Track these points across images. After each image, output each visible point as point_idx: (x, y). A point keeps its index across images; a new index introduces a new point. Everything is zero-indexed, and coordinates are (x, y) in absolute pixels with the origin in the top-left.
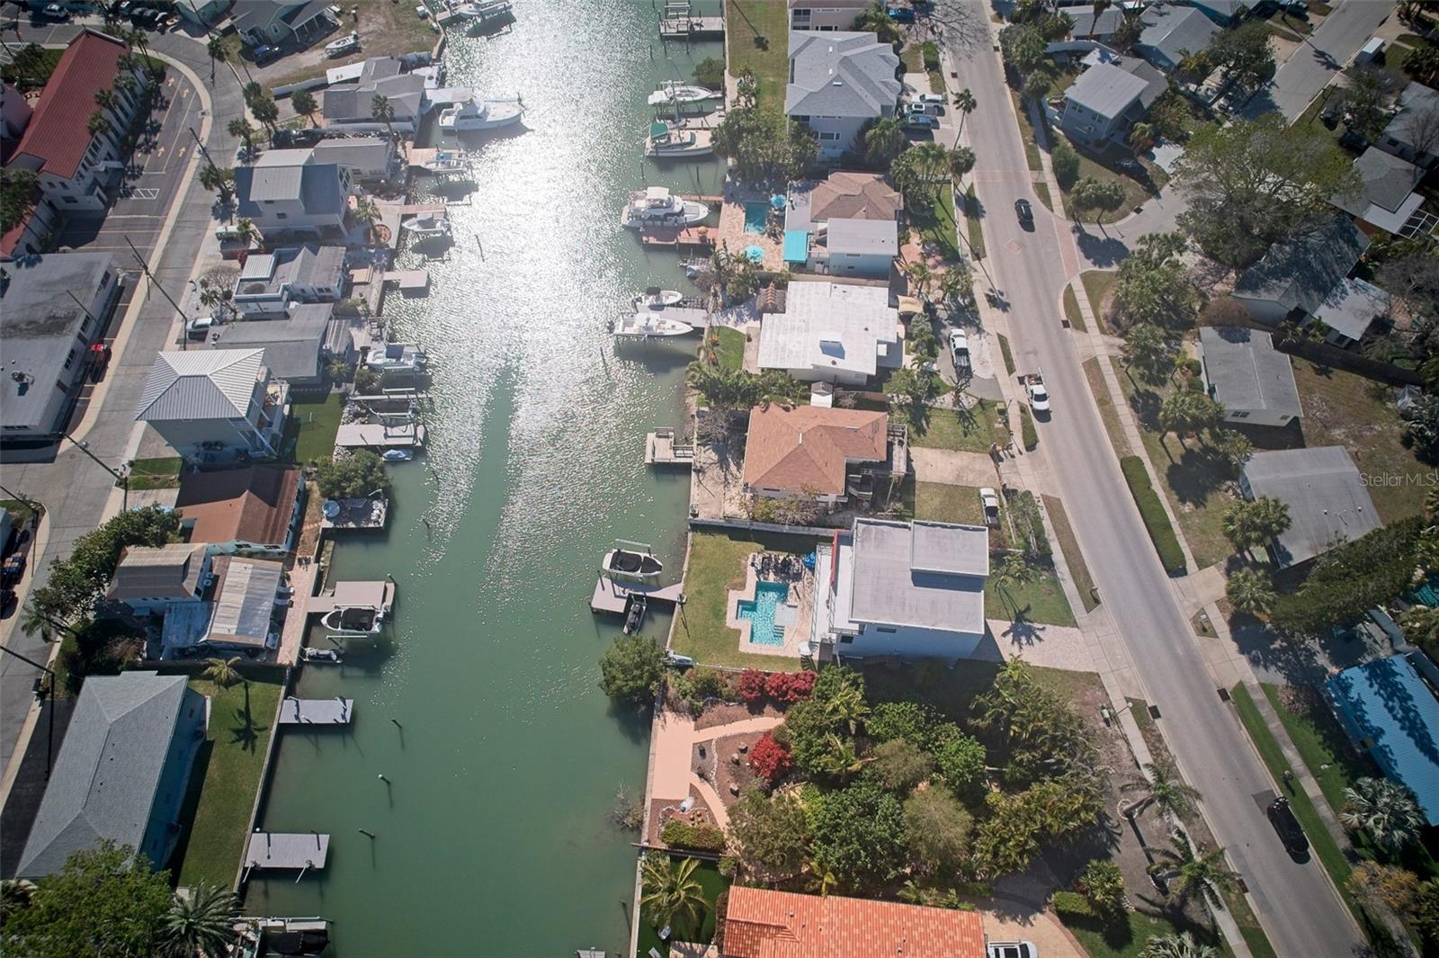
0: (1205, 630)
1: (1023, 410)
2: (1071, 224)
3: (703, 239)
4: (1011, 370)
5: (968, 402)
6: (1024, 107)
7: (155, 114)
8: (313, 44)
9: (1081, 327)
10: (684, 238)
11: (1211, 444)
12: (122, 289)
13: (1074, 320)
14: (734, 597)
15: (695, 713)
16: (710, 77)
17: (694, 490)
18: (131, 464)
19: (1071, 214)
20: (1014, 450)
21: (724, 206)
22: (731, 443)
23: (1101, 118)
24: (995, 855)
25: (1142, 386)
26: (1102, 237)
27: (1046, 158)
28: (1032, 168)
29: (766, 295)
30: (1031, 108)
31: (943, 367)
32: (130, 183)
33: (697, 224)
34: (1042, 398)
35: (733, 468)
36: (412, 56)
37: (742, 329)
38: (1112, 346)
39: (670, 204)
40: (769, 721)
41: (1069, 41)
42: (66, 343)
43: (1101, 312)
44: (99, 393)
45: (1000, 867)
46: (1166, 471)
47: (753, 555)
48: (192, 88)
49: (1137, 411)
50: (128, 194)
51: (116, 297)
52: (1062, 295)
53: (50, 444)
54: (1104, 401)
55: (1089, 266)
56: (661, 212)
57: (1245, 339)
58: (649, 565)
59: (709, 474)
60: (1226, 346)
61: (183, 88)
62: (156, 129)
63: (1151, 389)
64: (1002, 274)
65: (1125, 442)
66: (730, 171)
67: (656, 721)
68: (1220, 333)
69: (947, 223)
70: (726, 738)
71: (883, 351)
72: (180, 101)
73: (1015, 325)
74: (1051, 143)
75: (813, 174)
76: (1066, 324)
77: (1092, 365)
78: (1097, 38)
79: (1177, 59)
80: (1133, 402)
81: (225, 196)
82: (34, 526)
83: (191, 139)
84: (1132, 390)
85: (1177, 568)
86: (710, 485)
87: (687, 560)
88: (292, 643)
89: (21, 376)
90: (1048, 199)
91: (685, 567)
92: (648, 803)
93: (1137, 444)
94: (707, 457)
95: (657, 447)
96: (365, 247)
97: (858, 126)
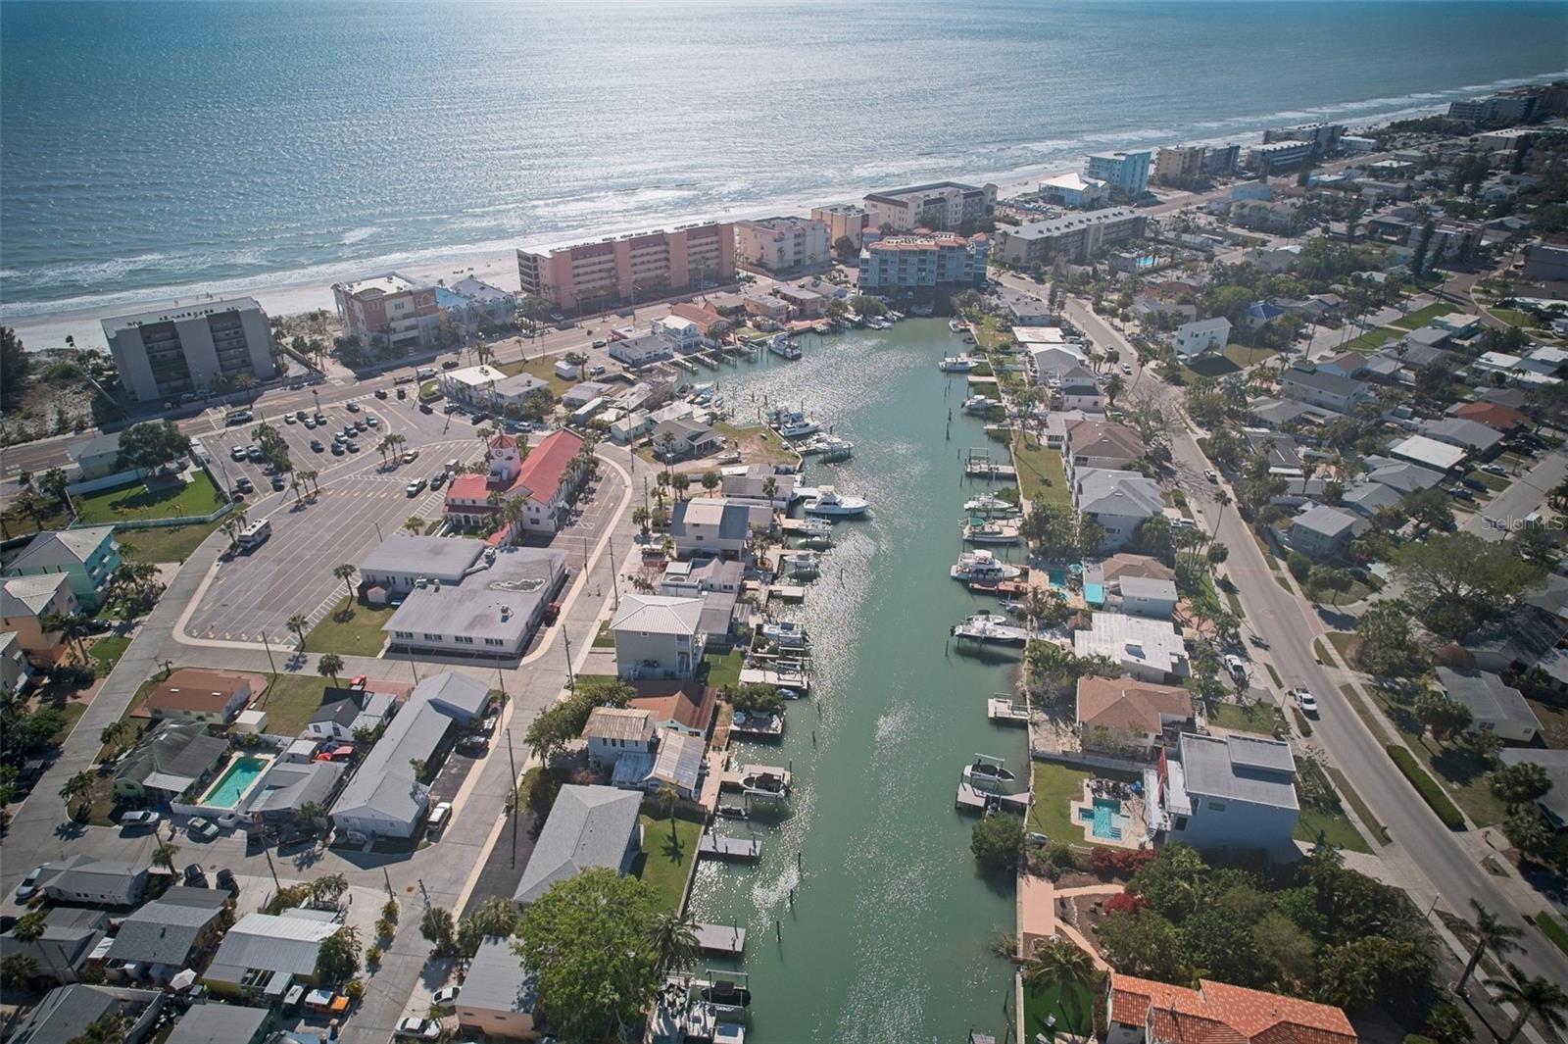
0: (1496, 870)
1: (1294, 710)
2: (1310, 603)
3: (1017, 587)
4: (1280, 686)
5: (1248, 702)
6: (1258, 532)
7: (591, 484)
8: (705, 456)
9: (1331, 663)
10: (1002, 586)
11: (1466, 746)
12: (568, 576)
13: (1325, 659)
14: (1075, 806)
15: (1053, 878)
16: (1012, 497)
17: (1032, 736)
18: (577, 676)
19: (1310, 596)
20: (1293, 735)
21: (1031, 572)
22: (1061, 707)
23: (1324, 537)
24: (1342, 982)
25: (1394, 705)
26: (1338, 613)
27: (1282, 564)
28: (1272, 568)
29: (1078, 619)
30: (1264, 534)
31: (1223, 678)
32: (574, 519)
33: (1011, 579)
34: (1310, 701)
35: (1062, 725)
36: (783, 467)
37: (1057, 642)
38: (1361, 678)
39: (991, 563)
40: (1116, 888)
41: (1287, 498)
42: (535, 598)
43: (1348, 657)
44: (551, 634)
45: (1348, 994)
46: (1428, 759)
47: (1088, 783)
48: (617, 472)
49: (1393, 719)
50: (572, 524)
51: (563, 582)
52: (1312, 645)
53: (514, 659)
54: (1363, 711)
55: (1331, 629)
56: (985, 567)
57: (1478, 676)
58: (1004, 774)
59: (1043, 727)
60: (1460, 679)
61: (611, 472)
62: (593, 491)
63: (1403, 707)
64: (1260, 627)
65: (1388, 739)
66: (1033, 552)
67: (1019, 880)
68: (1454, 670)
69: (1208, 593)
70: (1082, 896)
71: (1175, 660)
72: (609, 479)
73: (1276, 658)
74: (1284, 556)
75: (1098, 555)
76: (1319, 662)
77: (1348, 689)
78: (1309, 496)
79: (1376, 512)
80: (1389, 714)
81: (645, 531)
82: (503, 706)
83: (618, 499)
84: (1385, 706)
85: (1457, 826)
86: (1044, 734)
87: (1032, 779)
88: (708, 798)
89: (505, 611)
90: (1288, 588)
91: (1032, 783)
92: (1020, 935)
93: (1398, 740)
94: (1040, 716)
95: (997, 708)
96: (755, 568)
97: (1135, 523)
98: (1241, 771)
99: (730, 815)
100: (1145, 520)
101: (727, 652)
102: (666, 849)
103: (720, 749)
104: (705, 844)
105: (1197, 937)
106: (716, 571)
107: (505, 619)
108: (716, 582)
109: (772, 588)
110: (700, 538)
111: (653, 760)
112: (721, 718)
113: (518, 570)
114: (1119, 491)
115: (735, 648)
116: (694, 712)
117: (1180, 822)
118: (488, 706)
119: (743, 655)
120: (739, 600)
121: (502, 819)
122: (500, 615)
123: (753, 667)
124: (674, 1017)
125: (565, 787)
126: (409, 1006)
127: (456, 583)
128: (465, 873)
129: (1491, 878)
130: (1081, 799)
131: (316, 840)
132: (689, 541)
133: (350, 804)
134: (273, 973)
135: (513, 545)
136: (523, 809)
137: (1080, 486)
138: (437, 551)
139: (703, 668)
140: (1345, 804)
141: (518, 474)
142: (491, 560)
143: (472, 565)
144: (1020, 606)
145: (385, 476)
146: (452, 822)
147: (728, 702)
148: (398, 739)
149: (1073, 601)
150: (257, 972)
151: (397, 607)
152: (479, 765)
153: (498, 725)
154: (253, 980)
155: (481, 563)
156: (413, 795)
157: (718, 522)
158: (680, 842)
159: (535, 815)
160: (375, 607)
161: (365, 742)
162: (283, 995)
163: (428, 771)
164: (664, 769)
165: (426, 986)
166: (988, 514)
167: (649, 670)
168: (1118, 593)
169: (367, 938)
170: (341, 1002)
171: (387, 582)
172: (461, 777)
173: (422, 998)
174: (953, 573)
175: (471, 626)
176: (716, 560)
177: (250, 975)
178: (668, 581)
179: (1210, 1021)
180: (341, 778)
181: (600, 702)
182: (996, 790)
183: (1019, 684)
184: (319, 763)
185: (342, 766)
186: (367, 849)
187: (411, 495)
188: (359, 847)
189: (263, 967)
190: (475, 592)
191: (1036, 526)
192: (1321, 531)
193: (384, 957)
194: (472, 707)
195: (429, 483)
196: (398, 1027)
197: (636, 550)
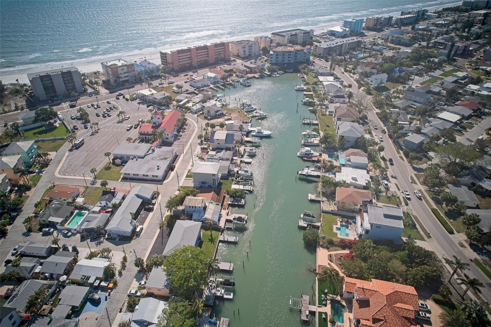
0: (462, 246)
1: (403, 197)
2: (410, 164)
3: (318, 159)
4: (399, 190)
5: (389, 195)
6: (394, 142)
7: (185, 127)
8: (221, 118)
9: (415, 183)
10: (313, 159)
11: (455, 208)
13: (413, 182)
14: (335, 227)
15: (328, 248)
16: (317, 130)
17: (322, 205)
18: (181, 187)
19: (410, 162)
20: (403, 205)
21: (323, 154)
22: (331, 196)
23: (415, 144)
24: (414, 279)
25: (434, 196)
26: (418, 167)
27: (401, 152)
28: (398, 153)
29: (337, 169)
30: (396, 143)
31: (382, 188)
32: (179, 138)
33: (316, 156)
34: (408, 195)
35: (331, 202)
36: (245, 121)
37: (330, 176)
38: (424, 188)
39: (310, 152)
40: (347, 252)
41: (403, 131)
42: (167, 163)
43: (421, 181)
44: (172, 174)
45: (416, 282)
46: (444, 213)
47: (339, 220)
48: (193, 123)
49: (434, 200)
50: (179, 139)
51: (176, 157)
52: (410, 177)
53: (161, 181)
54: (424, 198)
55: (416, 172)
56: (308, 153)
57: (460, 187)
58: (313, 217)
59: (325, 202)
60: (455, 188)
61: (191, 123)
62: (185, 129)
63: (437, 196)
64: (394, 172)
65: (431, 206)
66: (323, 148)
67: (317, 249)
68: (453, 185)
69: (378, 161)
70: (336, 254)
71: (367, 182)
72: (190, 125)
73: (399, 182)
74: (402, 149)
75: (344, 149)
76: (412, 183)
77: (420, 191)
78: (411, 131)
79: (431, 136)
80: (432, 199)
81: (202, 141)
82: (158, 196)
83: (193, 131)
84: (431, 196)
85: (451, 233)
86: (326, 205)
87: (322, 218)
88: (222, 224)
89: (158, 166)
90: (403, 159)
91: (321, 220)
92: (317, 266)
93: (435, 207)
94: (324, 199)
95: (312, 196)
96: (236, 153)
97: (356, 139)
98: (386, 216)
99: (229, 229)
100: (358, 138)
101: (228, 179)
102: (209, 239)
103: (225, 209)
104: (221, 238)
105: (371, 266)
106: (224, 154)
107: (158, 169)
108: (225, 157)
109: (241, 159)
110: (219, 144)
111: (205, 212)
112: (226, 200)
113: (162, 154)
114: (351, 129)
115: (230, 178)
116: (217, 198)
117: (367, 232)
118: (153, 196)
119: (233, 180)
120: (231, 163)
121: (158, 231)
122: (157, 168)
123: (235, 184)
124: (212, 290)
125: (178, 221)
126: (132, 286)
127: (143, 158)
128: (147, 247)
129: (461, 248)
130: (337, 224)
131: (101, 237)
132: (215, 145)
133: (112, 226)
134: (90, 277)
135: (160, 146)
136: (165, 228)
137: (339, 127)
138: (136, 148)
139: (220, 184)
140: (418, 226)
141: (162, 123)
142: (153, 151)
143: (148, 152)
144: (319, 165)
145: (120, 124)
146: (143, 231)
147: (228, 194)
148: (126, 206)
149: (335, 163)
150: (85, 276)
151: (124, 165)
152: (151, 214)
153: (157, 202)
154: (84, 278)
155: (150, 152)
156: (131, 223)
157: (224, 139)
158: (213, 237)
159: (169, 229)
160: (118, 165)
161: (116, 207)
162: (93, 283)
163: (135, 216)
164: (208, 215)
165: (137, 280)
166: (310, 136)
167: (203, 185)
168: (350, 161)
169: (118, 267)
170: (111, 285)
171: (121, 158)
172: (146, 218)
173: (135, 285)
174: (298, 155)
175: (148, 171)
176: (224, 151)
177: (83, 277)
178: (209, 157)
179: (374, 291)
180: (108, 218)
181: (188, 195)
182: (311, 222)
183: (318, 189)
184: (102, 214)
185: (109, 215)
186: (117, 240)
187: (128, 130)
188: (115, 239)
189: (87, 275)
190: (149, 161)
191: (325, 140)
192: (414, 142)
193: (123, 272)
194: (149, 196)
195: (133, 126)
196: (128, 293)
197: (199, 147)
